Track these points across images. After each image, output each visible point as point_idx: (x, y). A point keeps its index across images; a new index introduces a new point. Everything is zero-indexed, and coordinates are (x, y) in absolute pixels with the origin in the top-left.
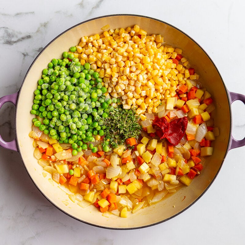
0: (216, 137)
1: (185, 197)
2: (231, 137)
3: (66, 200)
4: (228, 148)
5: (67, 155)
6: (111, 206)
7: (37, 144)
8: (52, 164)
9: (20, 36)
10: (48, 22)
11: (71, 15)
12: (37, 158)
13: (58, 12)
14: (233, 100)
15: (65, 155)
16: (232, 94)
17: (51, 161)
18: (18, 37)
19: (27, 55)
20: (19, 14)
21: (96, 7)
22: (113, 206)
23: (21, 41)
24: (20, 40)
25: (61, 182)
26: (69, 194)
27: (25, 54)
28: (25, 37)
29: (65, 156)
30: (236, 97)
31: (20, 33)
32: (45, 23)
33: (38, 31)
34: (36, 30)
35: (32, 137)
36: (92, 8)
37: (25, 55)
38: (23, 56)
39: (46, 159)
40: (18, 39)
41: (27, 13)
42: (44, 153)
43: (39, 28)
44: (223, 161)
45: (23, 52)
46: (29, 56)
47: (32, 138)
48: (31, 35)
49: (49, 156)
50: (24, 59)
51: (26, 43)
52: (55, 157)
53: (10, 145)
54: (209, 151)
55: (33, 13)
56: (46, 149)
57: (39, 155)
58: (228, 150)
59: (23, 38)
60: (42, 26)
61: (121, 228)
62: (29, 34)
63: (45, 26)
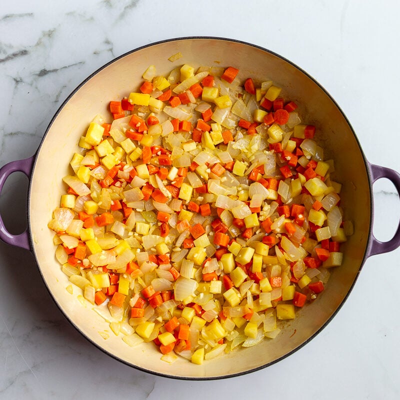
0: (348, 237)
1: (295, 330)
2: (372, 236)
3: (105, 331)
4: (367, 254)
5: (107, 258)
6: (181, 343)
7: (60, 240)
8: (83, 273)
9: (10, 52)
10: (55, 29)
11: (92, 18)
12: (60, 262)
13: (70, 14)
14: (376, 178)
15: (105, 257)
16: (375, 168)
17: (82, 268)
18: (6, 53)
19: (21, 81)
20: (8, 17)
21: (130, 6)
22: (183, 343)
23: (12, 58)
24: (10, 57)
25: (98, 302)
26: (111, 321)
27: (18, 79)
28: (17, 53)
29: (105, 259)
30: (381, 173)
31: (11, 47)
32: (49, 31)
33: (38, 44)
34: (36, 42)
35: (52, 228)
36: (125, 8)
37: (17, 82)
38: (14, 82)
39: (74, 264)
40: (6, 56)
41: (21, 16)
42: (71, 254)
43: (40, 39)
44: (358, 274)
45: (15, 76)
46: (24, 82)
47: (54, 230)
48: (27, 49)
49: (79, 260)
50: (16, 87)
51: (20, 62)
52: (90, 262)
53: (19, 240)
54: (336, 258)
55: (31, 15)
56: (75, 249)
57: (63, 257)
58: (366, 257)
59: (15, 55)
60: (44, 35)
61: (192, 377)
62: (23, 49)
63: (49, 35)
